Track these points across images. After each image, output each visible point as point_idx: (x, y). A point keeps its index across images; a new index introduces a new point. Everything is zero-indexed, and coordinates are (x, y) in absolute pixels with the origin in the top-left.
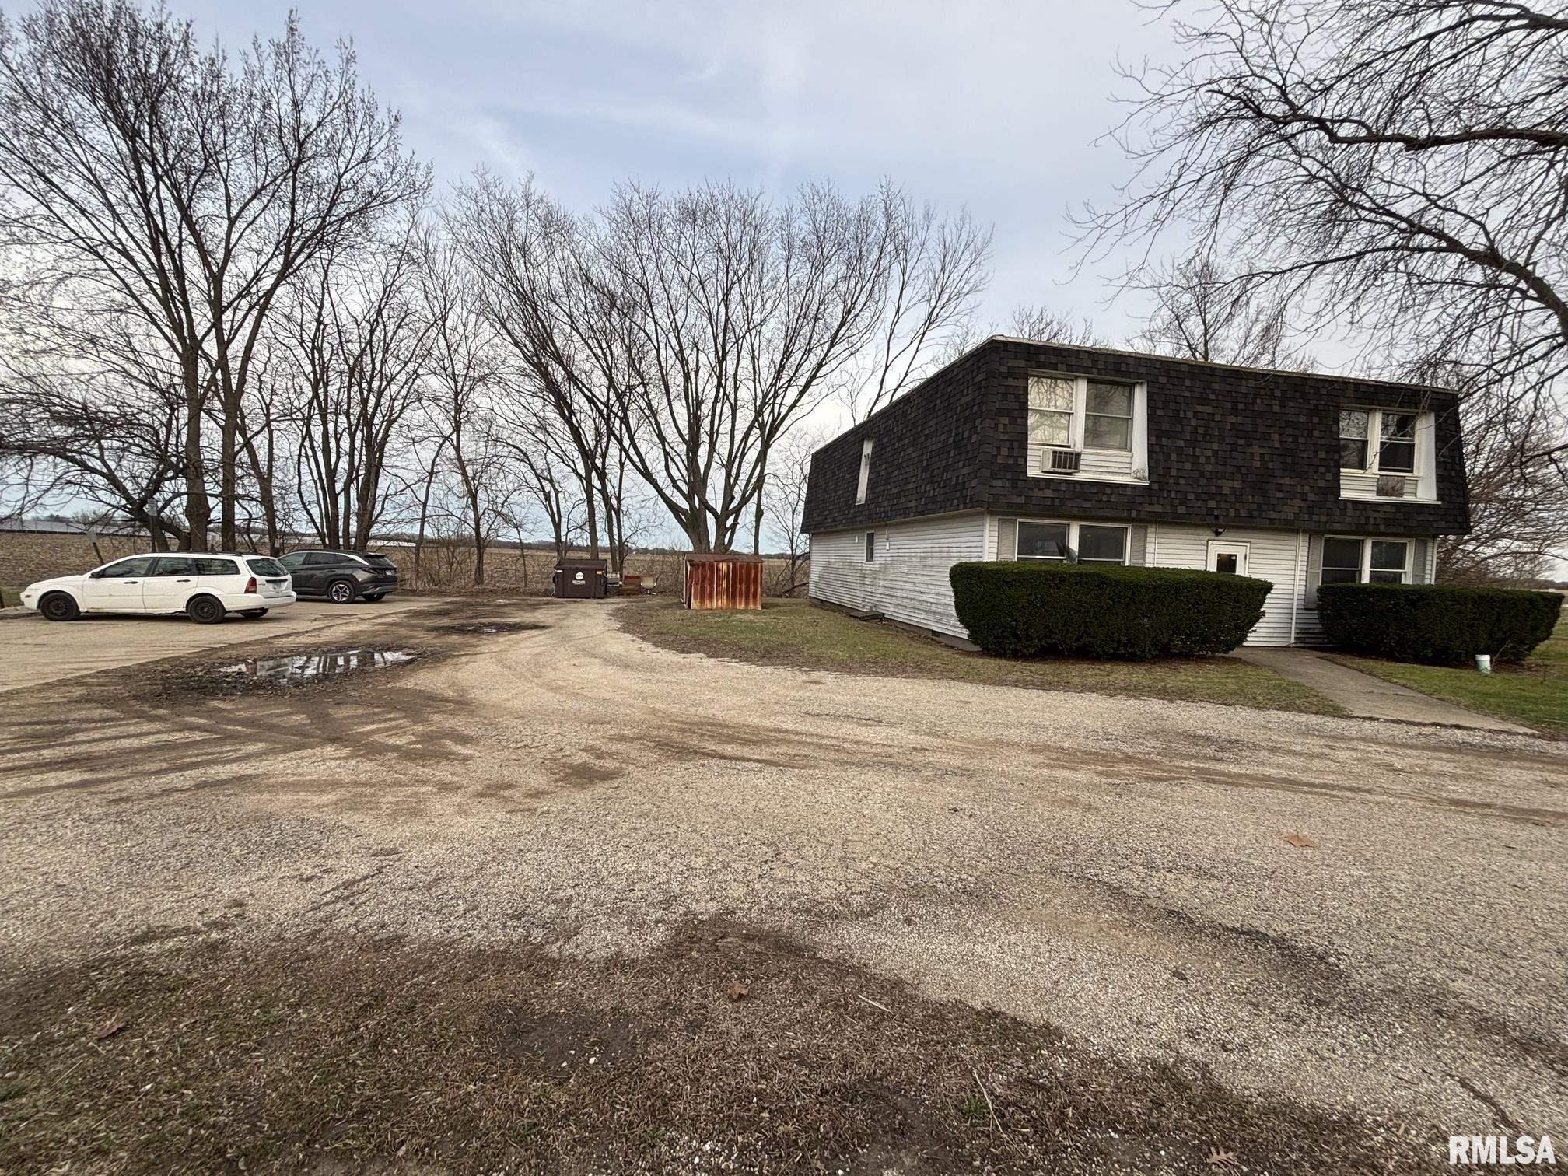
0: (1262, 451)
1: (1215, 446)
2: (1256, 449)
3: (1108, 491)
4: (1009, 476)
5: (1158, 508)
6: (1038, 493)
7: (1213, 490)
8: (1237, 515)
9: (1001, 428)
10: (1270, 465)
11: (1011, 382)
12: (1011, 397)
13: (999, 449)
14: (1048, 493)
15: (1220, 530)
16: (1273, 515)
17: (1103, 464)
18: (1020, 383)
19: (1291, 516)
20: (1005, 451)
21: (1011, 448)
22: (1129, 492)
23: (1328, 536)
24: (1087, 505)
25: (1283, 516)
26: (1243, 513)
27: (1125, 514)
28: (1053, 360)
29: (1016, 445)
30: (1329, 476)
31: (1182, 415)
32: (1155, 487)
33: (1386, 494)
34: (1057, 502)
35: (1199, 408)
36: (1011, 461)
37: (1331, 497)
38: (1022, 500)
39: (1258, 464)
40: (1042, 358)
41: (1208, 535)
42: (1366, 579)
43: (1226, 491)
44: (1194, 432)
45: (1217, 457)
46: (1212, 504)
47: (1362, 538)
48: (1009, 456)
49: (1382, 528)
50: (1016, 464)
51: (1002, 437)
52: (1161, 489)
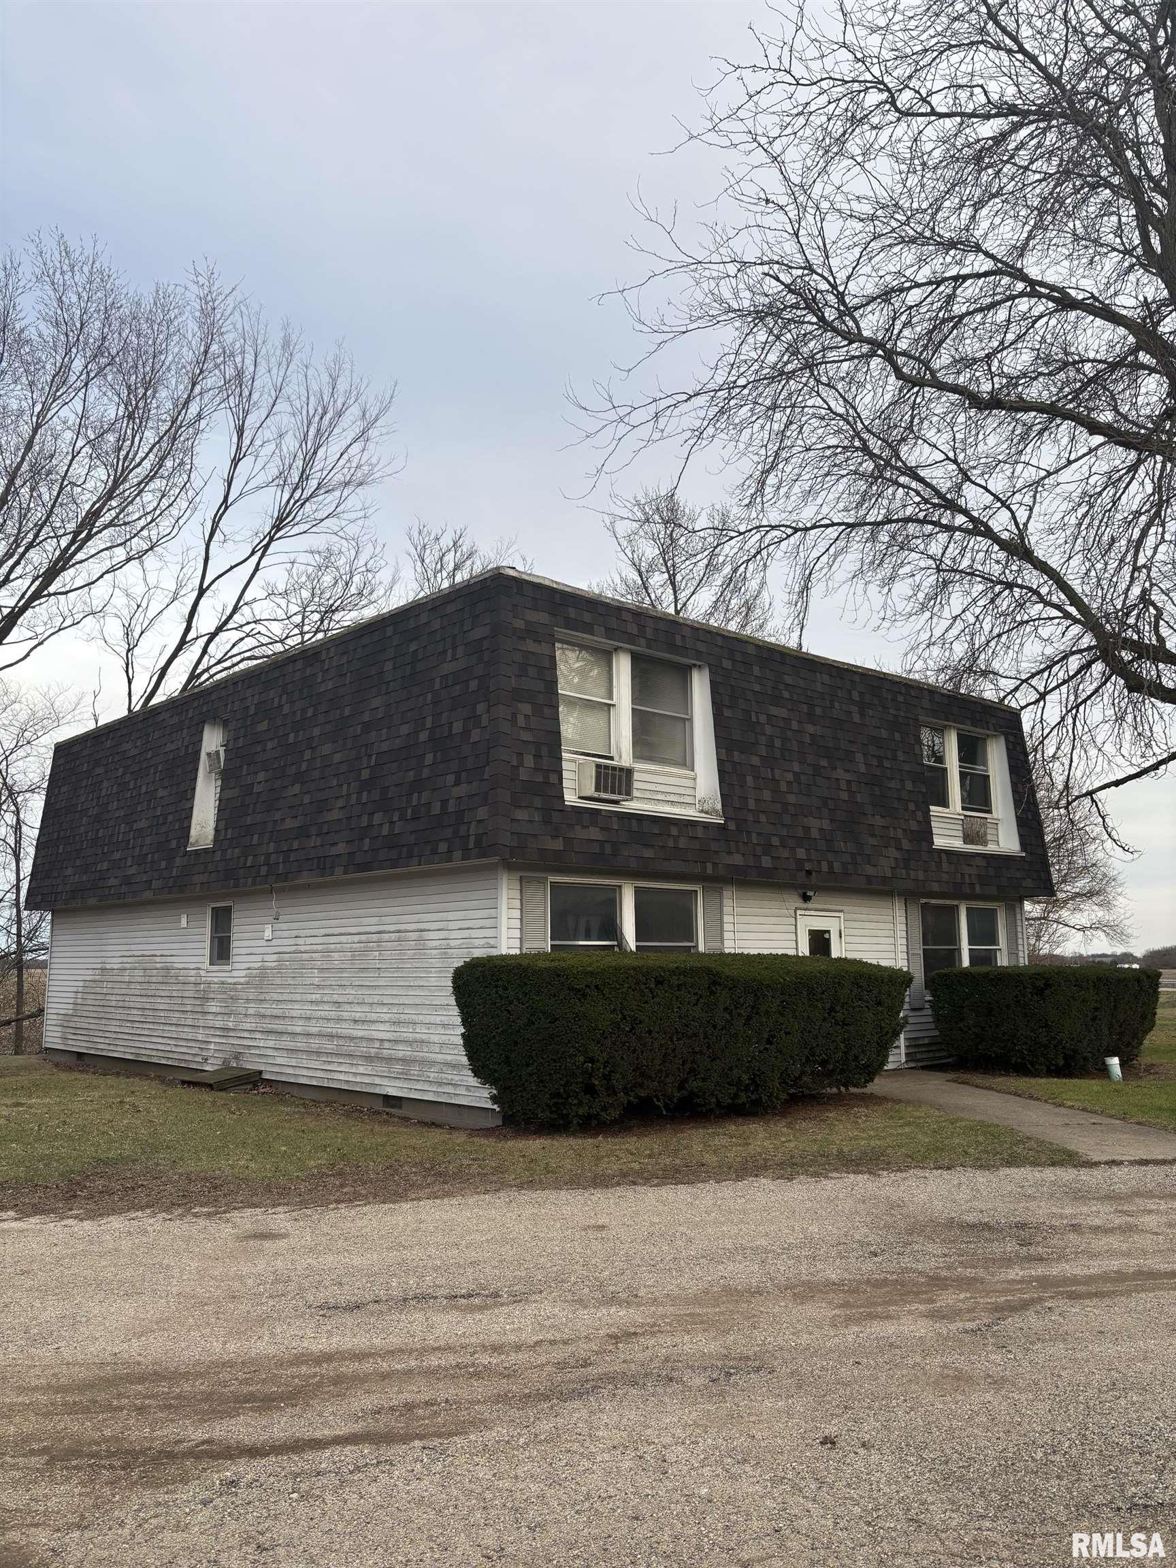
0: (848, 776)
1: (796, 767)
2: (840, 774)
3: (674, 831)
4: (538, 802)
5: (737, 859)
6: (580, 833)
7: (800, 833)
8: (831, 871)
9: (521, 721)
10: (859, 798)
11: (530, 646)
12: (532, 672)
13: (520, 755)
14: (594, 833)
15: (810, 893)
16: (870, 871)
17: (659, 788)
18: (543, 649)
19: (887, 873)
20: (529, 761)
21: (537, 756)
22: (700, 833)
23: (923, 901)
24: (648, 853)
25: (879, 872)
26: (837, 867)
27: (697, 869)
28: (587, 617)
29: (544, 751)
30: (919, 815)
31: (754, 719)
32: (732, 826)
33: (972, 842)
34: (608, 849)
35: (774, 711)
36: (540, 779)
37: (924, 844)
38: (558, 845)
39: (844, 796)
40: (572, 613)
41: (795, 901)
42: (966, 962)
43: (815, 834)
44: (770, 746)
45: (799, 783)
46: (801, 853)
47: (955, 903)
48: (536, 769)
49: (978, 889)
50: (547, 783)
51: (526, 736)
52: (739, 830)
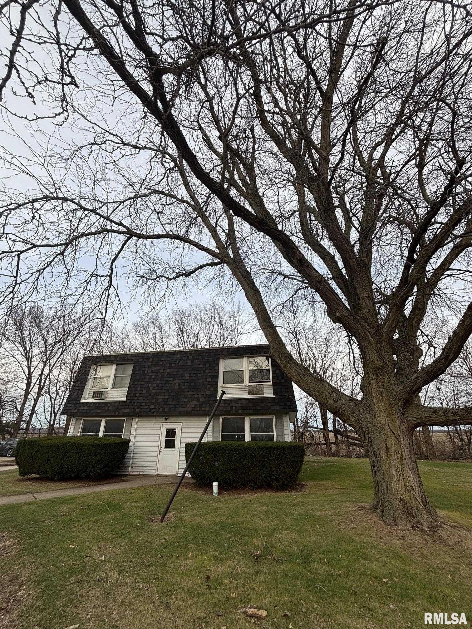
0: (179, 382)
1: (158, 382)
2: (177, 381)
5: (127, 410)
8: (163, 411)
9: (77, 385)
14: (86, 408)
15: (167, 418)
17: (119, 394)
19: (190, 409)
20: (75, 394)
22: (117, 404)
23: (224, 417)
25: (186, 409)
32: (128, 402)
33: (254, 394)
35: (154, 368)
37: (213, 398)
38: (76, 412)
39: (177, 388)
40: (98, 360)
43: (160, 400)
46: (152, 407)
47: (242, 417)
50: (78, 398)
52: (130, 402)
